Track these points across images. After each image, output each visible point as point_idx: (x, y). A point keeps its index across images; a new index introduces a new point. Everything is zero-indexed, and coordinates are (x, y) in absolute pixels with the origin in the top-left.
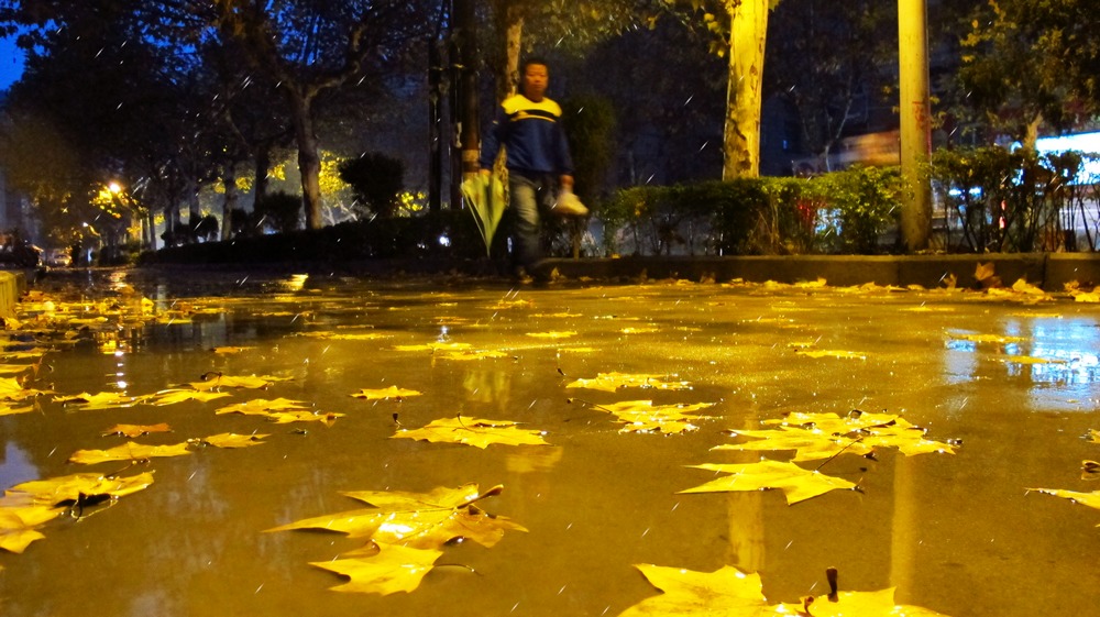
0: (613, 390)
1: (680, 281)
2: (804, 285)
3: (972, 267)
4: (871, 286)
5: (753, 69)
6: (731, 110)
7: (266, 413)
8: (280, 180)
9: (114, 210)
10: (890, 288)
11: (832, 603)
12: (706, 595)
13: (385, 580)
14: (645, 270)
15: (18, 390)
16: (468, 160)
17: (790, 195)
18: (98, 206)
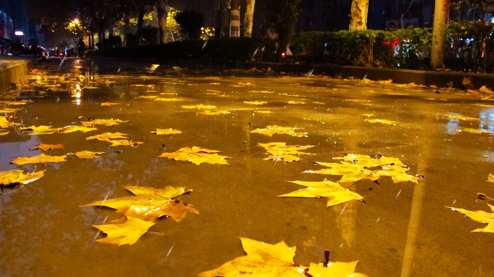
0: (271, 135)
1: (325, 76)
2: (382, 82)
3: (461, 78)
4: (413, 85)
7: (109, 140)
8: (150, 20)
9: (75, 32)
10: (421, 86)
11: (324, 268)
12: (266, 257)
13: (122, 237)
14: (312, 70)
15: (6, 123)
16: (234, 15)
17: (380, 39)
18: (68, 30)
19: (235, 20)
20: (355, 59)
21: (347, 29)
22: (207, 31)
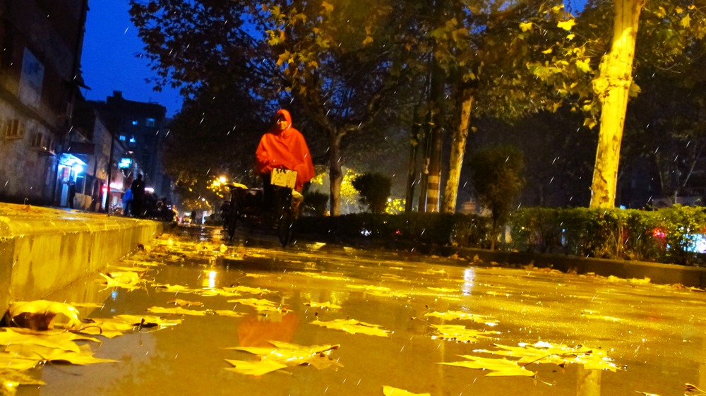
0: (450, 319)
1: (554, 270)
4: (678, 286)
5: (615, 138)
6: (598, 163)
7: (253, 305)
8: (319, 184)
9: (220, 193)
10: (693, 288)
14: (533, 261)
15: (137, 279)
16: (432, 182)
17: (633, 221)
18: (211, 190)
19: (434, 189)
20: (597, 248)
21: (587, 205)
22: (395, 204)
